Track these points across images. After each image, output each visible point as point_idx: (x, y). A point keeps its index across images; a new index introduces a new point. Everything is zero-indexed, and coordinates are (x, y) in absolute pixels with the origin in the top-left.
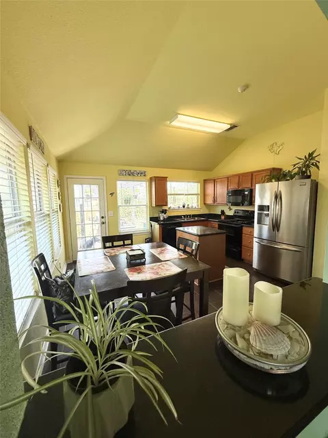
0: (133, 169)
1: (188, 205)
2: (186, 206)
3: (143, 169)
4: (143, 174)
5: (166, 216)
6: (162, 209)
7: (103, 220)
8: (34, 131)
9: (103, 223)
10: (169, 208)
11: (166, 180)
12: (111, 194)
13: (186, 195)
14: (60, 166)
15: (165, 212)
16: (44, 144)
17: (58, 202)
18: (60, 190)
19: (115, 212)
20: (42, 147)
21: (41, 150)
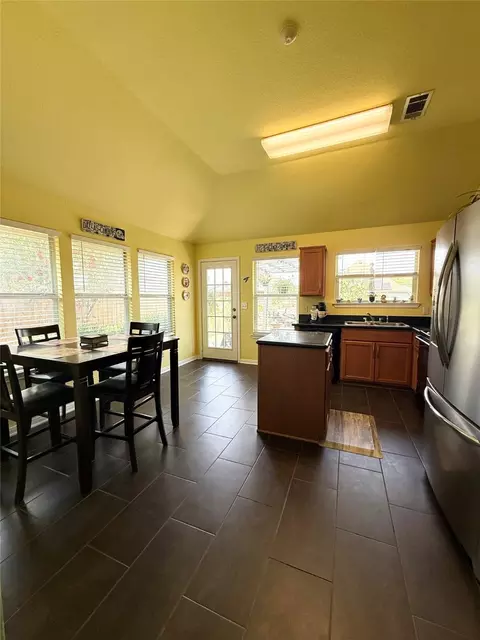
0: (274, 240)
1: (384, 297)
2: (378, 299)
3: (289, 239)
4: (289, 246)
5: (321, 314)
6: (317, 302)
7: (235, 313)
8: (88, 222)
9: (234, 317)
10: (338, 301)
11: (322, 251)
12: (244, 280)
13: (378, 276)
14: (197, 250)
15: (322, 307)
16: (123, 231)
17: (179, 289)
18: (189, 276)
19: (249, 304)
20: (116, 234)
21: (115, 237)
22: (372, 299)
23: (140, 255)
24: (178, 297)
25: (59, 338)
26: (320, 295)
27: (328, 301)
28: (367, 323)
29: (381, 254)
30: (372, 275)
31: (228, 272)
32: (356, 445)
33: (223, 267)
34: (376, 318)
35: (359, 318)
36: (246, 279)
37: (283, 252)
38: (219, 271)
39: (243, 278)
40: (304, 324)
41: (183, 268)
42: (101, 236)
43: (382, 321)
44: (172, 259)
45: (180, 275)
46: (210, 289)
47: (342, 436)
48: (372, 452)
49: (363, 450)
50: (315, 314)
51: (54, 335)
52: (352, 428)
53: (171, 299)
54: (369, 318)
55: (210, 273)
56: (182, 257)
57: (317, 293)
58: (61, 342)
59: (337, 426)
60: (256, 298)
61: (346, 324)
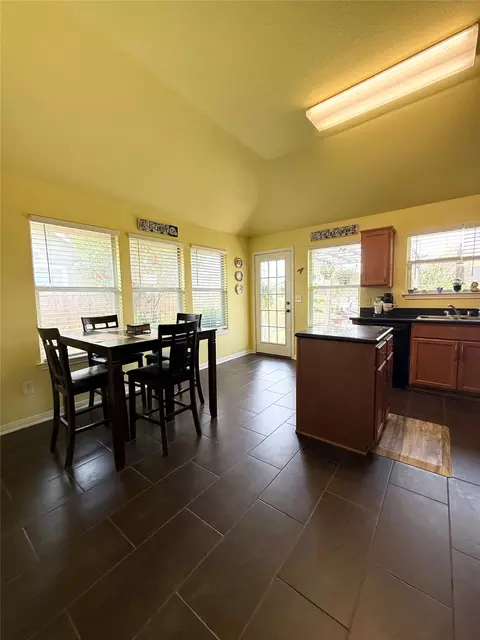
1: (475, 285)
3: (349, 223)
4: (349, 231)
5: (387, 307)
6: (382, 292)
7: (288, 307)
8: (144, 221)
9: (288, 311)
10: (411, 291)
11: (390, 233)
12: (299, 271)
13: (465, 259)
14: (250, 243)
15: (388, 298)
16: (176, 228)
17: (232, 283)
18: (243, 270)
19: (304, 298)
20: (170, 231)
21: (169, 234)
22: (457, 288)
23: (192, 250)
24: (231, 290)
25: (117, 326)
26: (385, 285)
27: (397, 292)
28: (449, 318)
29: (471, 231)
30: (459, 258)
31: (282, 263)
32: (417, 458)
33: (277, 259)
34: (463, 312)
35: (440, 312)
36: (301, 270)
37: (341, 238)
38: (273, 263)
39: (297, 270)
40: (366, 318)
41: (236, 262)
42: (156, 234)
43: (472, 315)
44: (225, 253)
45: (232, 269)
46: (264, 282)
47: (401, 445)
48: (438, 468)
49: (426, 464)
50: (379, 306)
51: (114, 324)
52: (415, 437)
53: (224, 292)
54: (452, 311)
55: (264, 265)
56: (235, 250)
57: (382, 282)
58: (118, 330)
59: (396, 432)
60: (311, 290)
61: (419, 318)
